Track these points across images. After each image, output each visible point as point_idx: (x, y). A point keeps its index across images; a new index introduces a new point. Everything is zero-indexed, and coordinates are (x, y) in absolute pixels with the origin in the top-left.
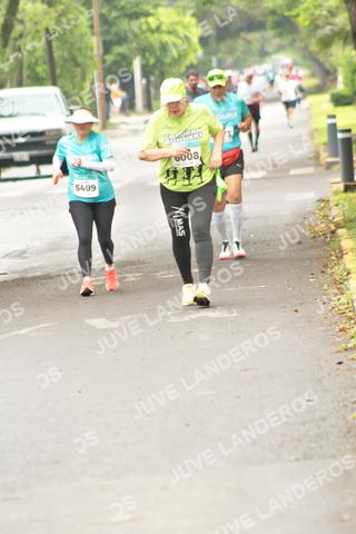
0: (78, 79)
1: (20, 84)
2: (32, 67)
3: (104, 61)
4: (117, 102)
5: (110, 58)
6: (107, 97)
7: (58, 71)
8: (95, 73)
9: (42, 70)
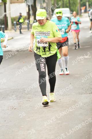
0: (75, 7)
1: (63, 7)
2: (66, 4)
3: (80, 3)
4: (83, 11)
5: (82, 3)
6: (81, 10)
7: (71, 5)
8: (78, 5)
9: (68, 5)
